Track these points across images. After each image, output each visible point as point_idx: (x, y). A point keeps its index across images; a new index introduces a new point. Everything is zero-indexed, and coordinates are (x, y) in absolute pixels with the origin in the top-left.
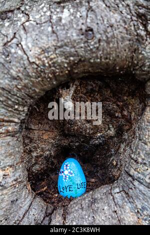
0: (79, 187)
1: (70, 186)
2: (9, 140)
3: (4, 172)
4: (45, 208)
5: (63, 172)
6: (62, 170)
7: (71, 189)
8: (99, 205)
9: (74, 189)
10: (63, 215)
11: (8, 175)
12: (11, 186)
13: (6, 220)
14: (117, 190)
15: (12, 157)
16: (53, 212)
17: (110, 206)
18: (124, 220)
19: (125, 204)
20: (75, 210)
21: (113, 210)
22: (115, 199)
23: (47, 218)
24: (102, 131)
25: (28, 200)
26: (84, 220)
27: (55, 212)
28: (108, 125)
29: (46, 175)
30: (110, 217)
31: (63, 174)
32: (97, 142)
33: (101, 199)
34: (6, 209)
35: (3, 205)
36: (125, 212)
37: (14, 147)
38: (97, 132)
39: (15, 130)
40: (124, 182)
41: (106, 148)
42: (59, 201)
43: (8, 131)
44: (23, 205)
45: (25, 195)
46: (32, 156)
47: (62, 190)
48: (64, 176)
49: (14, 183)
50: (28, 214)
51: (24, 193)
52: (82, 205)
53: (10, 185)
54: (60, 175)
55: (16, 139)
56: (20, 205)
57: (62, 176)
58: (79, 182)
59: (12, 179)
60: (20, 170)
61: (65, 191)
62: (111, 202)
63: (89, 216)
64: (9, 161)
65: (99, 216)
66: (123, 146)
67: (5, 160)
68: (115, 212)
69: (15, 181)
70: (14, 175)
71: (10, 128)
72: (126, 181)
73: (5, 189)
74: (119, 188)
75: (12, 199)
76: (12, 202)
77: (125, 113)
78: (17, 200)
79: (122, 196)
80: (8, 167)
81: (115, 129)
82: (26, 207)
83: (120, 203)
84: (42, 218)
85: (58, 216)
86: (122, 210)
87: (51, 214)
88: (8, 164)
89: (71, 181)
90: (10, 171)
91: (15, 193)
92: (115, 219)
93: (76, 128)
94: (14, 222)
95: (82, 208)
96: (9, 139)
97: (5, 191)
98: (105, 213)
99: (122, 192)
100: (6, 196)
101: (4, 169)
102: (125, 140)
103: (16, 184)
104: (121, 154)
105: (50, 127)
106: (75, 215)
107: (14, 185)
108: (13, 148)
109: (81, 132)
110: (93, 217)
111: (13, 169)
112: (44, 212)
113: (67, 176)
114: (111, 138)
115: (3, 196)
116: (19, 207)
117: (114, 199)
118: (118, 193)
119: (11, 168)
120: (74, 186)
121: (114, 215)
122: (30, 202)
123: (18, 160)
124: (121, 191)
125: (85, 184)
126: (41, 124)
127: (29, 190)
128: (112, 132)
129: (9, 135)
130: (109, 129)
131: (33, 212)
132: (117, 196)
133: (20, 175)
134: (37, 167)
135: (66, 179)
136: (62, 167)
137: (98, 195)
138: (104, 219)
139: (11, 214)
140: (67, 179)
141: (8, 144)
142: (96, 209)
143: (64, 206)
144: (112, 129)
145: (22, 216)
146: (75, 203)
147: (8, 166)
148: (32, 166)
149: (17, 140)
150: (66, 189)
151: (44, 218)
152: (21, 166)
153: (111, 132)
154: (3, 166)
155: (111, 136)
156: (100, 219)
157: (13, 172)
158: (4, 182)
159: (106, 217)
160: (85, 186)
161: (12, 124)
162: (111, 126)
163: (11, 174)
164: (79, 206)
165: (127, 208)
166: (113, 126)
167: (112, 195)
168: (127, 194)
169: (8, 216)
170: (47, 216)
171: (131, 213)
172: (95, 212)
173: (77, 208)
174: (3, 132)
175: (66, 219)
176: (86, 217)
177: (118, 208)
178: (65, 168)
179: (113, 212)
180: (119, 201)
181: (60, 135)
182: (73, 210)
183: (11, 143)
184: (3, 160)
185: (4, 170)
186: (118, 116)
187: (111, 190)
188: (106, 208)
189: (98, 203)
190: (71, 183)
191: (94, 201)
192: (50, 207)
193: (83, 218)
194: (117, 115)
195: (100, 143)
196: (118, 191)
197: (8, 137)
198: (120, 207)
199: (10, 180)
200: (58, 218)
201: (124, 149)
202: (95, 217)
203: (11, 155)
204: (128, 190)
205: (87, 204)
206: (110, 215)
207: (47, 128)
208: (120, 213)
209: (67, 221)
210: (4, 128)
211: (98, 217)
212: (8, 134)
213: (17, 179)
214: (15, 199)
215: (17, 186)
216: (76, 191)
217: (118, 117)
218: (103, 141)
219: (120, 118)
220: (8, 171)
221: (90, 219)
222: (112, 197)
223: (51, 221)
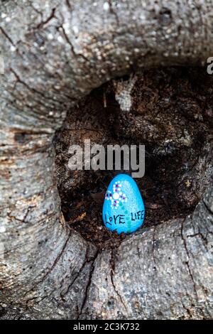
0: (134, 218)
1: (121, 217)
2: (37, 158)
3: (30, 203)
4: (85, 249)
5: (111, 195)
6: (109, 192)
7: (121, 220)
8: (164, 252)
9: (126, 221)
10: (110, 261)
11: (35, 206)
12: (39, 222)
13: (31, 268)
14: (191, 232)
15: (42, 181)
16: (96, 256)
17: (179, 254)
18: (199, 275)
19: (202, 253)
20: (129, 255)
21: (184, 260)
22: (187, 244)
23: (88, 266)
24: (172, 136)
25: (61, 239)
26: (142, 271)
27: (98, 257)
28: (183, 131)
30: (178, 270)
31: (111, 198)
32: (163, 151)
33: (167, 242)
34: (32, 254)
35: (27, 248)
36: (200, 265)
37: (44, 166)
38: (165, 137)
39: (47, 144)
40: (201, 220)
41: (177, 161)
42: (105, 239)
43: (37, 146)
44: (55, 247)
45: (57, 233)
47: (108, 220)
48: (113, 201)
49: (43, 217)
50: (61, 258)
51: (56, 230)
52: (138, 249)
53: (37, 220)
54: (107, 198)
55: (47, 155)
56: (51, 247)
57: (110, 201)
58: (134, 211)
59: (41, 212)
60: (51, 198)
61: (113, 222)
62: (181, 249)
63: (149, 266)
64: (37, 187)
65: (163, 266)
66: (202, 161)
67: (32, 185)
68: (187, 263)
69: (44, 214)
70: (43, 207)
71: (40, 142)
72: (205, 220)
73: (30, 226)
74: (194, 229)
75: (39, 240)
76: (39, 243)
77: (209, 113)
78: (46, 240)
79: (197, 241)
80: (35, 196)
81: (191, 137)
82: (59, 250)
83: (194, 251)
84: (81, 265)
85: (103, 263)
86: (196, 261)
87: (93, 259)
88: (35, 191)
89: (123, 208)
90: (38, 201)
91: (44, 231)
92: (185, 273)
93: (133, 130)
94: (42, 270)
95: (139, 254)
96: (37, 156)
97: (30, 230)
98: (172, 264)
99: (198, 236)
100: (32, 236)
101: (29, 198)
102: (206, 153)
103: (46, 218)
104: (198, 172)
105: (92, 125)
106: (128, 263)
107: (42, 220)
108: (43, 168)
109: (141, 135)
110: (155, 268)
111: (42, 198)
112: (83, 256)
113: (118, 202)
114: (186, 148)
115: (27, 236)
116: (49, 250)
117: (185, 245)
118: (191, 236)
119: (40, 197)
120: (126, 216)
121: (184, 268)
122: (64, 242)
124: (197, 234)
125: (143, 213)
126: (80, 121)
127: (63, 225)
128: (187, 141)
129: (39, 151)
130: (183, 135)
131: (68, 256)
132: (190, 240)
133: (52, 204)
135: (115, 205)
136: (110, 187)
138: (170, 272)
139: (38, 259)
140: (117, 205)
141: (37, 164)
142: (159, 256)
143: (112, 248)
144: (188, 137)
145: (52, 263)
146: (128, 245)
147: (36, 194)
149: (49, 156)
150: (115, 219)
151: (84, 265)
152: (52, 192)
153: (186, 141)
154: (28, 195)
155: (185, 146)
156: (164, 272)
157: (42, 202)
158: (30, 217)
159: (173, 269)
160: (143, 217)
161: (43, 136)
162: (186, 132)
163: (39, 205)
164: (135, 249)
165: (204, 259)
166: (190, 133)
167: (183, 239)
168: (205, 239)
169: (33, 262)
170: (88, 262)
171: (209, 267)
172: (157, 260)
173: (131, 253)
174: (31, 148)
175: (116, 268)
176: (145, 267)
177: (191, 258)
178: (114, 189)
179: (183, 263)
180: (193, 248)
181: (108, 136)
182: (125, 255)
183: (40, 163)
184: (29, 186)
185: (30, 200)
187: (182, 229)
188: (173, 256)
189: (163, 249)
190: (122, 213)
191: (157, 244)
192: (93, 247)
193: (140, 268)
194: (196, 117)
195: (168, 155)
196: (192, 234)
197: (37, 154)
198: (193, 257)
199: (37, 214)
200: (104, 266)
201: (203, 167)
202: (158, 269)
203: (40, 178)
204: (207, 234)
205: (146, 248)
206: (178, 267)
207: (89, 126)
208: (193, 265)
209: (117, 271)
210: (31, 142)
211: (162, 269)
212: (37, 150)
213: (47, 211)
214: (44, 238)
215: (47, 221)
216: (129, 223)
217: (198, 119)
218: (173, 151)
219: (201, 121)
220: (35, 201)
221: (149, 270)
222: (182, 241)
223: (93, 270)
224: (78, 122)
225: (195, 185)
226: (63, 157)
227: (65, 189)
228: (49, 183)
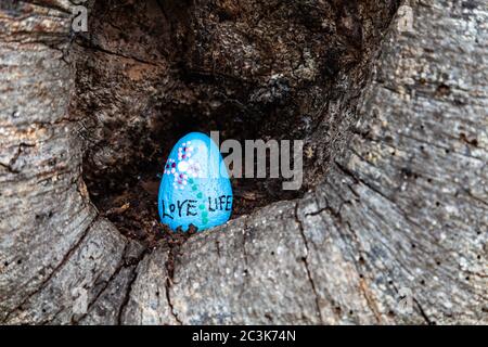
0: (213, 207)
1: (190, 203)
2: (41, 55)
3: (23, 136)
4: (123, 247)
5: (174, 165)
6: (171, 161)
7: (190, 210)
8: (264, 243)
9: (199, 211)
10: (166, 264)
11: (34, 146)
12: (39, 176)
13: (19, 262)
14: (313, 208)
15: (48, 101)
16: (141, 257)
17: (289, 246)
18: (325, 281)
19: (331, 240)
20: (201, 254)
21: (298, 254)
22: (305, 228)
23: (126, 271)
24: (283, 66)
25: (80, 219)
26: (222, 278)
27: (146, 257)
28: (301, 51)
29: (128, 180)
30: (287, 272)
31: (174, 170)
32: (268, 95)
33: (271, 228)
34: (22, 234)
35: (16, 222)
36: (328, 260)
37: (53, 74)
38: (271, 68)
39: (60, 30)
40: (332, 187)
41: (291, 112)
42: (159, 236)
43: (41, 30)
44: (66, 230)
45: (73, 206)
46: (96, 122)
47: (168, 211)
48: (177, 175)
49: (47, 168)
50: (76, 253)
51: (70, 201)
52: (218, 243)
53: (36, 171)
54: (167, 172)
55: (61, 56)
56: (59, 229)
57: (172, 175)
58: (214, 196)
59: (43, 159)
60: (63, 140)
61: (176, 214)
62: (293, 235)
63: (235, 269)
64: (37, 109)
65: (261, 268)
66: (334, 108)
67: (29, 105)
68: (304, 259)
69: (50, 164)
70: (49, 150)
71: (47, 23)
72: (337, 185)
73: (21, 180)
74: (318, 203)
75: (38, 211)
76: (37, 217)
77: (347, 24)
78: (51, 215)
79: (324, 220)
80: (33, 126)
81: (316, 61)
82: (73, 237)
83: (318, 238)
84: (113, 270)
85: (154, 267)
86: (321, 255)
87: (135, 262)
88: (35, 117)
89: (194, 189)
90: (38, 137)
91: (48, 197)
92: (300, 278)
93: (216, 53)
94: (39, 268)
95: (218, 251)
96: (41, 51)
97: (21, 188)
98: (276, 263)
99: (324, 212)
100: (24, 201)
101: (23, 127)
102: (342, 93)
103: (52, 172)
104: (327, 129)
105: (147, 52)
106: (199, 265)
107: (46, 173)
108: (50, 77)
109: (229, 69)
110: (246, 271)
111: (46, 133)
112: (119, 254)
113: (185, 177)
114: (307, 84)
115: (16, 200)
116: (54, 233)
117: (302, 230)
118: (313, 214)
119: (42, 130)
120: (200, 202)
121: (298, 268)
122: (83, 227)
123: (62, 113)
124: (322, 210)
125: (230, 200)
126: (126, 41)
127: (83, 197)
128: (309, 70)
129: (43, 42)
130: (303, 60)
131: (89, 250)
132: (310, 220)
133: (64, 151)
134: (107, 154)
135: (180, 183)
136: (173, 153)
137: (261, 220)
138: (273, 277)
139: (33, 247)
140: (185, 183)
141: (40, 65)
142: (253, 252)
143: (171, 246)
144: (311, 62)
145: (60, 257)
146: (200, 239)
147: (36, 122)
148: (95, 149)
149: (62, 58)
150: (180, 208)
151: (117, 271)
152: (66, 130)
153: (307, 70)
154: (21, 120)
155: (305, 81)
156: (263, 277)
157: (46, 141)
158: (22, 164)
159: (278, 271)
160: (229, 207)
161: (52, 12)
162: (308, 54)
163: (41, 146)
164: (213, 244)
165: (335, 249)
166: (313, 55)
167: (297, 221)
168: (338, 215)
169: (24, 252)
170: (126, 266)
171: (345, 264)
172: (250, 258)
173: (204, 250)
174: (29, 29)
175: (176, 275)
176: (228, 271)
177: (312, 249)
178: (181, 154)
179: (297, 260)
180: (314, 232)
181: (174, 76)
182: (194, 254)
183: (47, 64)
184: (24, 105)
185: (25, 132)
186: (328, 28)
187: (296, 209)
188: (280, 250)
189: (261, 239)
190: (192, 196)
191: (252, 233)
192: (136, 245)
193: (219, 273)
194: (324, 25)
195: (276, 99)
196: (315, 210)
197: (41, 47)
198: (316, 248)
199: (36, 160)
200: (156, 271)
201: (336, 117)
202: (251, 273)
203: (43, 94)
204: (341, 205)
205: (231, 242)
206: (288, 268)
207: (141, 53)
208: (315, 262)
209: (177, 280)
210: (31, 19)
211: (258, 272)
212: (41, 38)
213: (55, 161)
214: (46, 210)
215: (55, 179)
216: (204, 215)
218: (285, 94)
219: (331, 33)
220: (34, 136)
221: (236, 276)
222: (297, 225)
223: (135, 279)
224: (122, 41)
225: (321, 155)
226: (92, 99)
227: (96, 167)
228: (60, 109)
